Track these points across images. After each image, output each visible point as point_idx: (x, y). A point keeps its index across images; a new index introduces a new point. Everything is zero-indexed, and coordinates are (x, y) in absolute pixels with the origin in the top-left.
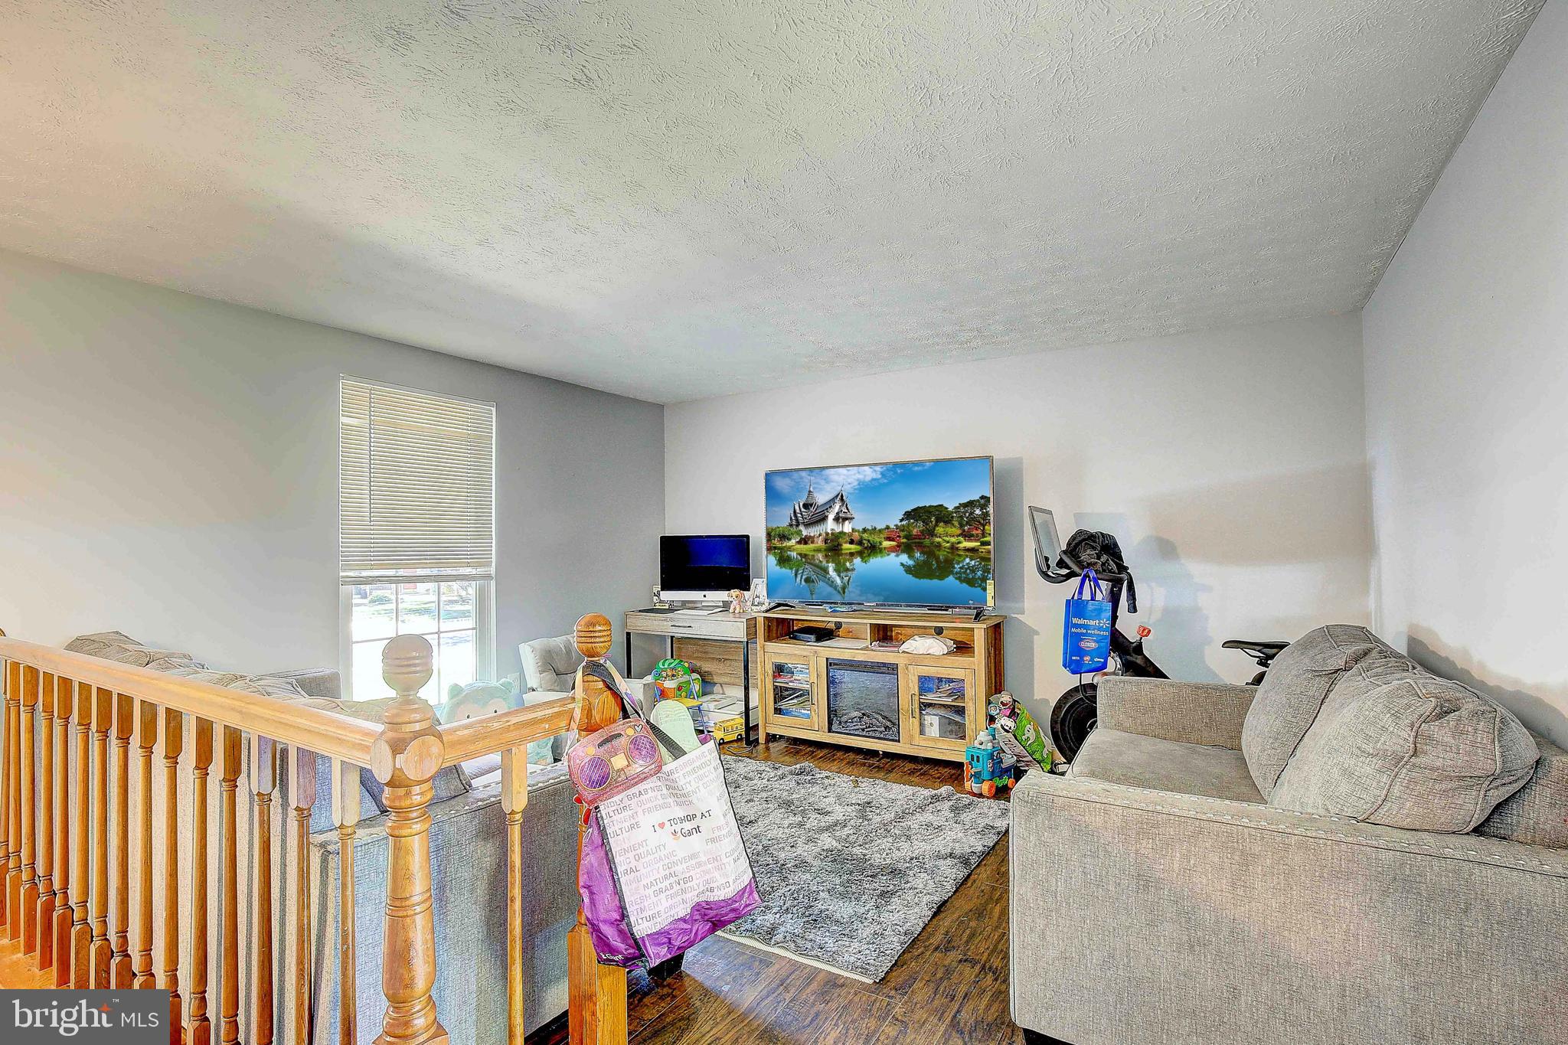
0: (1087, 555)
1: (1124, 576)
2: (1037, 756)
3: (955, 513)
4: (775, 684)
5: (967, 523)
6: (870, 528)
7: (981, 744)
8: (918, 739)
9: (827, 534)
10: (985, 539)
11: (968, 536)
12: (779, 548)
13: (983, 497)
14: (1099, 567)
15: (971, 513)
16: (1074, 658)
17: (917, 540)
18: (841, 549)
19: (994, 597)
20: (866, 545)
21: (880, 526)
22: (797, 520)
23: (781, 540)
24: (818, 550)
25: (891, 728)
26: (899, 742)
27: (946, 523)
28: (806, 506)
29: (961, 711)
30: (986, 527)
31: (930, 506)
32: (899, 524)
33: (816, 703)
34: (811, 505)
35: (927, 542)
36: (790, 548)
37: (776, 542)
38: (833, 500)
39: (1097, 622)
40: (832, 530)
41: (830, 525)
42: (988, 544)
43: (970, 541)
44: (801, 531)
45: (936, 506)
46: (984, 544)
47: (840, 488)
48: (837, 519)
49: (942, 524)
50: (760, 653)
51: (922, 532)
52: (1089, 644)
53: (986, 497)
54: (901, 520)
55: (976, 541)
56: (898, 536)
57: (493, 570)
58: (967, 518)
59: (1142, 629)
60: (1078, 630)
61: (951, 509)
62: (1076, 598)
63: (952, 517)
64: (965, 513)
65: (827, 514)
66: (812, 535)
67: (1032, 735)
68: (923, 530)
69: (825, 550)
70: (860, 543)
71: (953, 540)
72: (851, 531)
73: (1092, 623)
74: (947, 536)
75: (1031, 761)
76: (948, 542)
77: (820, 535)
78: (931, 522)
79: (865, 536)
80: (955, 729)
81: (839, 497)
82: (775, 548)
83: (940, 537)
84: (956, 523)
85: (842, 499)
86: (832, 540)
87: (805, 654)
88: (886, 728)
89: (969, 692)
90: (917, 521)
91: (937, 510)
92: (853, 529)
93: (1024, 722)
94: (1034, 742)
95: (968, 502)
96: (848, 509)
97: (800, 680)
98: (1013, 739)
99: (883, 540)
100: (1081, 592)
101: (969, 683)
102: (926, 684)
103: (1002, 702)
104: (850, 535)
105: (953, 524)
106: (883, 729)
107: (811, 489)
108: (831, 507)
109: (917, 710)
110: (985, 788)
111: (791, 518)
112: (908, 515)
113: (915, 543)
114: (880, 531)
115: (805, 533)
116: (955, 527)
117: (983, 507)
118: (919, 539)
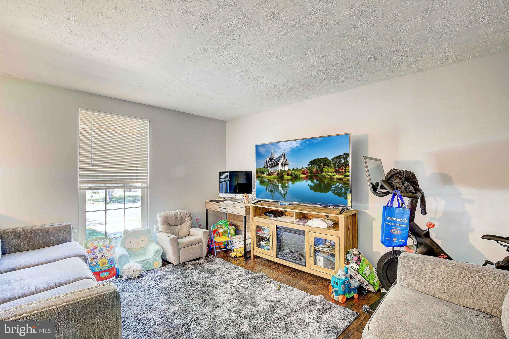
0: (396, 182)
1: (418, 195)
2: (371, 282)
3: (332, 161)
4: (257, 234)
5: (338, 166)
6: (295, 169)
7: (339, 276)
8: (313, 267)
9: (278, 171)
10: (346, 174)
11: (338, 172)
12: (260, 177)
13: (345, 154)
14: (403, 189)
15: (339, 162)
16: (387, 239)
17: (315, 174)
18: (284, 178)
19: (351, 202)
20: (294, 176)
21: (300, 168)
22: (267, 165)
23: (261, 174)
24: (275, 178)
25: (302, 259)
26: (305, 266)
27: (328, 166)
28: (271, 159)
29: (333, 256)
30: (347, 168)
31: (321, 159)
32: (308, 167)
33: (272, 245)
34: (272, 159)
35: (319, 175)
36: (264, 177)
37: (259, 175)
38: (281, 157)
39: (401, 219)
40: (280, 169)
41: (280, 167)
42: (348, 176)
43: (339, 175)
44: (268, 170)
45: (324, 158)
46: (346, 176)
47: (283, 151)
48: (282, 165)
49: (326, 167)
50: (251, 221)
51: (317, 170)
52: (396, 232)
53: (347, 154)
54: (308, 165)
55: (342, 175)
56: (307, 172)
57: (148, 184)
58: (338, 164)
59: (429, 224)
60: (390, 224)
61: (330, 159)
62: (389, 206)
63: (331, 163)
64: (336, 161)
65: (278, 162)
66: (273, 171)
67: (368, 272)
68: (318, 169)
69: (278, 178)
70: (291, 175)
71: (331, 174)
72: (288, 170)
73: (398, 220)
74: (328, 172)
75: (368, 284)
76: (329, 175)
77: (276, 172)
78: (321, 166)
79: (293, 172)
80: (330, 264)
81: (283, 155)
82: (259, 177)
83: (325, 173)
84: (333, 166)
85: (284, 156)
86: (280, 174)
87: (268, 223)
88: (300, 259)
89: (337, 247)
90: (315, 165)
91: (324, 160)
92: (288, 169)
93: (364, 265)
94: (369, 275)
95: (338, 156)
96: (286, 160)
97: (266, 233)
98: (357, 273)
99: (301, 174)
100: (392, 203)
101: (337, 243)
102: (317, 241)
103: (353, 254)
104: (287, 171)
105: (331, 167)
106: (299, 259)
107: (273, 152)
108: (280, 159)
109: (313, 253)
110: (340, 298)
111: (265, 164)
112: (311, 163)
113: (314, 175)
114: (300, 170)
115: (270, 171)
116: (332, 168)
117: (345, 158)
118: (316, 173)
